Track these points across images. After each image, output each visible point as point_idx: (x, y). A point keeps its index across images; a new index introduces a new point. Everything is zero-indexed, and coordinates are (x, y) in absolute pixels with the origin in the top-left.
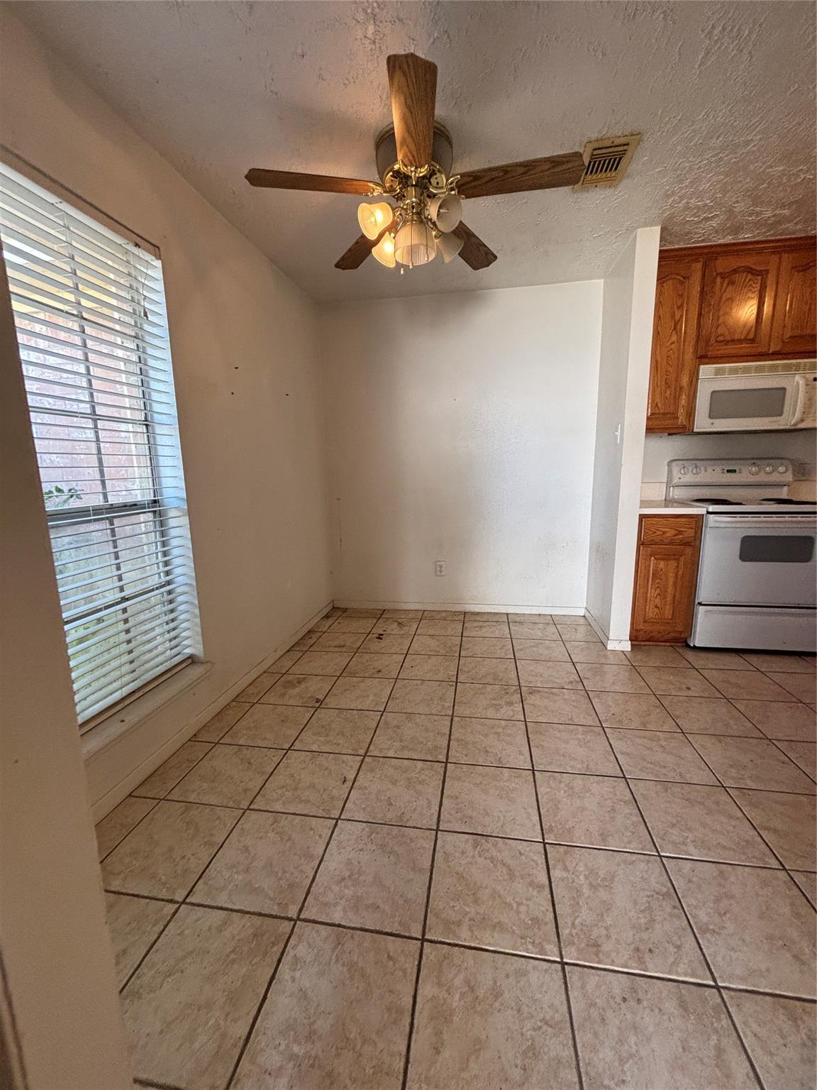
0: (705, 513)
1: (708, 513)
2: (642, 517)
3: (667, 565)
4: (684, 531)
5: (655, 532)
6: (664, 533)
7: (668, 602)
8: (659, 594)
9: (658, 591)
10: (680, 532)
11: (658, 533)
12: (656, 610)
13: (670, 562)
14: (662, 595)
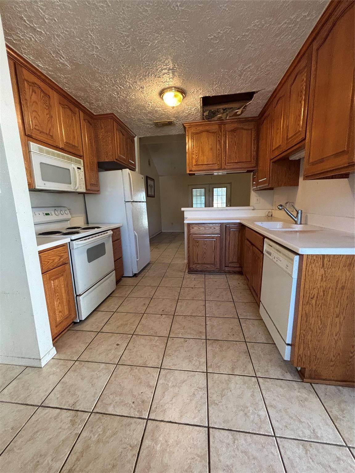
0: (70, 241)
1: (72, 240)
2: (40, 252)
3: (60, 281)
4: (63, 255)
5: (48, 262)
6: (54, 260)
7: (65, 304)
8: (59, 303)
9: (59, 301)
10: (61, 257)
11: (51, 261)
12: (61, 314)
13: (60, 278)
14: (61, 303)
